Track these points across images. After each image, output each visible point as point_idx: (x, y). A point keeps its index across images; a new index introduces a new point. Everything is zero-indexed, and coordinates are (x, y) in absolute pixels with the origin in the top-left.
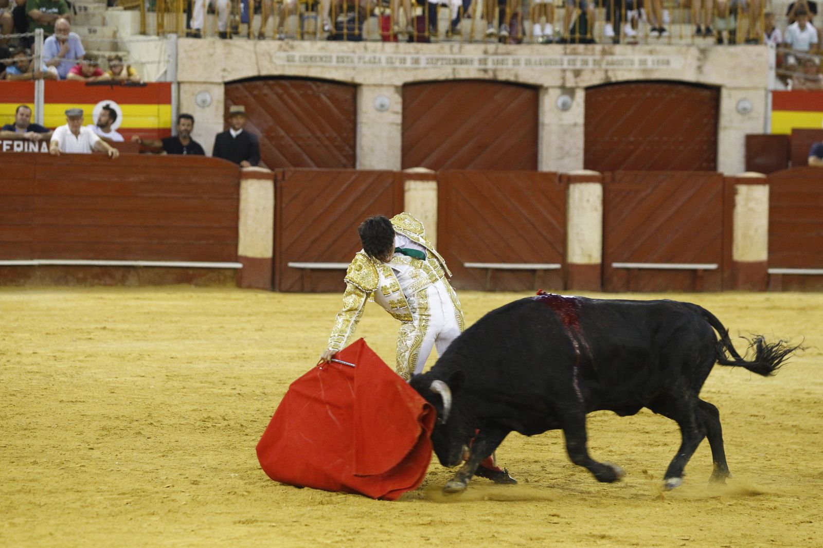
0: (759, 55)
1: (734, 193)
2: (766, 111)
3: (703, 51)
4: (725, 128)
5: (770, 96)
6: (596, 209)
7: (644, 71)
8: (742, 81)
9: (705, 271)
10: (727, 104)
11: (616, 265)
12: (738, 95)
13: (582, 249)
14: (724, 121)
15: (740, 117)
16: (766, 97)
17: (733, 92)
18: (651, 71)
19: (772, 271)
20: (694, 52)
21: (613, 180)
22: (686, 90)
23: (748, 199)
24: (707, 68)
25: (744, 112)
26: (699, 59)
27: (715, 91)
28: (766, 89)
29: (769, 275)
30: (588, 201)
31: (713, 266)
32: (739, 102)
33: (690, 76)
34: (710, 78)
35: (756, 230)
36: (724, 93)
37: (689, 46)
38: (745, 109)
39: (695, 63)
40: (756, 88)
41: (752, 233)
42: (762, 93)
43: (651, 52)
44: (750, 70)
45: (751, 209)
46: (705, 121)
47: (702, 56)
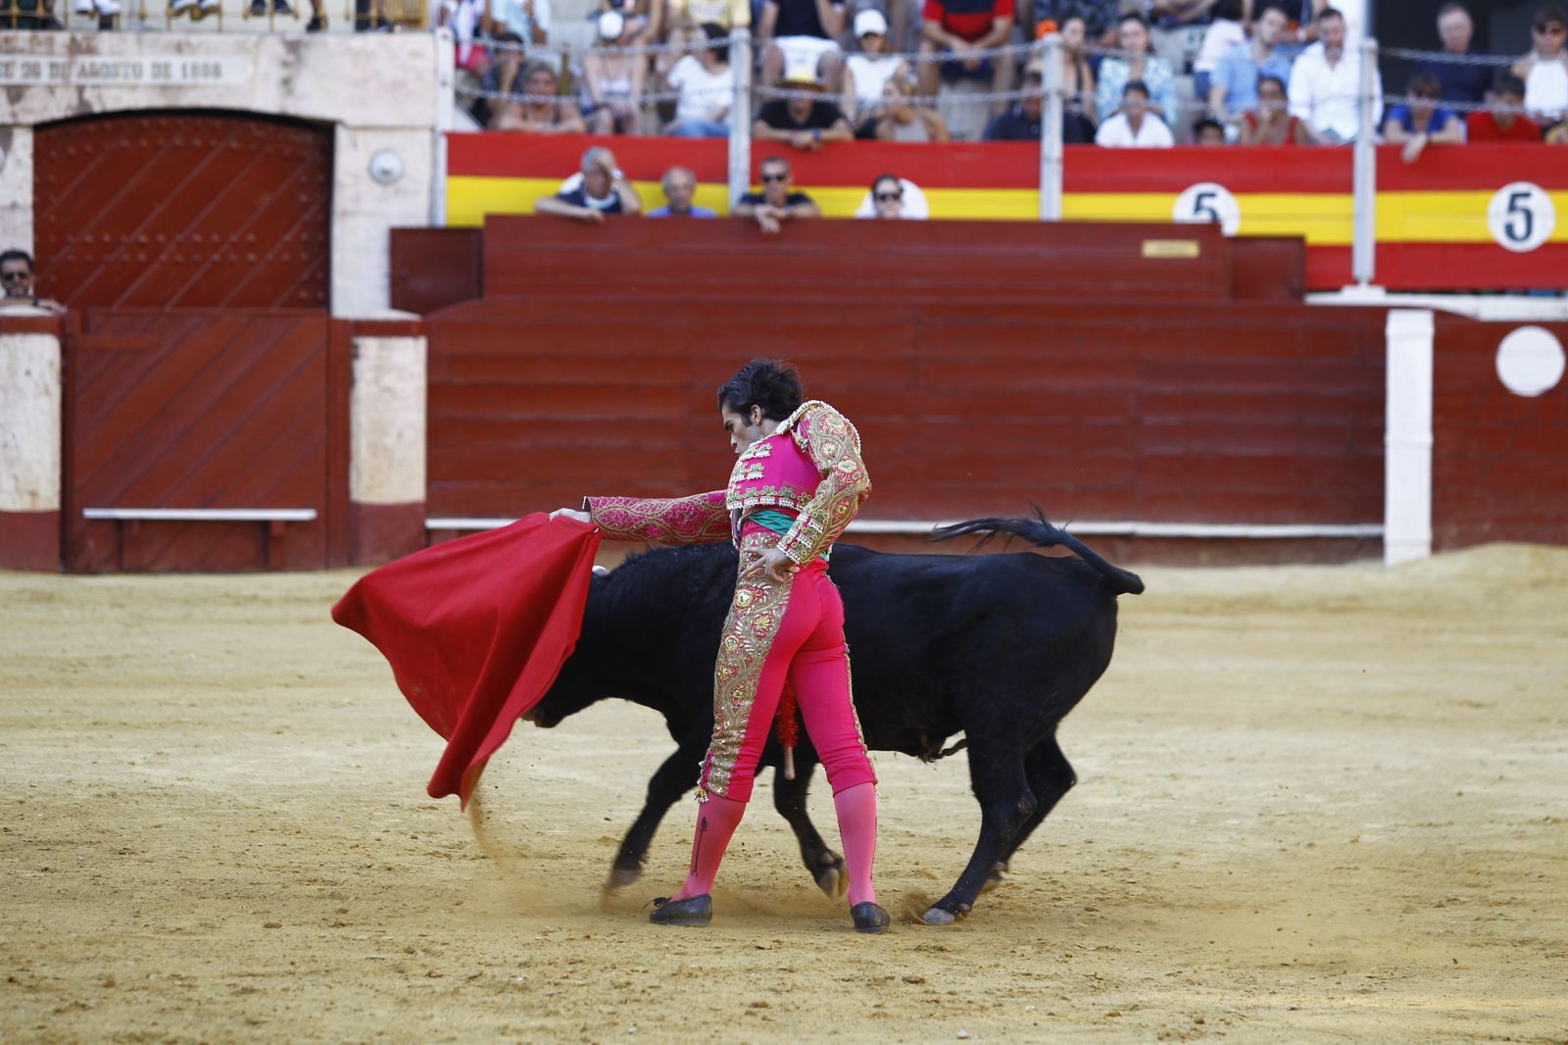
0: (415, 54)
1: (351, 354)
2: (434, 179)
3: (294, 46)
4: (345, 213)
5: (443, 144)
6: (47, 392)
7: (164, 88)
8: (380, 114)
9: (289, 523)
10: (350, 161)
11: (91, 513)
12: (371, 141)
13: (16, 478)
14: (342, 199)
15: (377, 189)
16: (434, 144)
17: (361, 136)
18: (180, 88)
19: (433, 523)
20: (275, 48)
21: (85, 327)
22: (257, 131)
23: (380, 369)
24: (304, 82)
25: (384, 178)
26: (285, 64)
27: (322, 133)
28: (433, 129)
29: (430, 532)
30: (28, 373)
31: (306, 515)
32: (373, 157)
33: (267, 101)
34: (310, 105)
35: (400, 436)
36: (342, 137)
37: (263, 35)
38: (386, 172)
39: (279, 73)
40: (412, 128)
41: (390, 441)
42: (426, 136)
43: (179, 48)
44: (396, 86)
45: (387, 390)
46: (304, 198)
47: (291, 58)
